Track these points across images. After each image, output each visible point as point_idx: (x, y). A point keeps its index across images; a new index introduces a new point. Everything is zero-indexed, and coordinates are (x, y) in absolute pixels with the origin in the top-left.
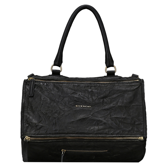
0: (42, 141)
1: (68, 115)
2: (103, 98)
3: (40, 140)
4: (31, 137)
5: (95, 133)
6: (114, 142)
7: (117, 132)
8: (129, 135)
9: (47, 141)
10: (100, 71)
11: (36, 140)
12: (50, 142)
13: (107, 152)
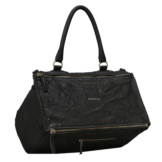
0: (67, 133)
1: (85, 107)
2: (107, 91)
3: (64, 132)
4: (56, 129)
5: (110, 123)
6: (125, 130)
7: (126, 121)
8: (137, 124)
9: (71, 132)
10: (94, 66)
11: (61, 132)
12: (74, 133)
13: (116, 139)
